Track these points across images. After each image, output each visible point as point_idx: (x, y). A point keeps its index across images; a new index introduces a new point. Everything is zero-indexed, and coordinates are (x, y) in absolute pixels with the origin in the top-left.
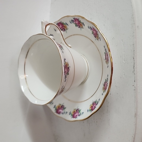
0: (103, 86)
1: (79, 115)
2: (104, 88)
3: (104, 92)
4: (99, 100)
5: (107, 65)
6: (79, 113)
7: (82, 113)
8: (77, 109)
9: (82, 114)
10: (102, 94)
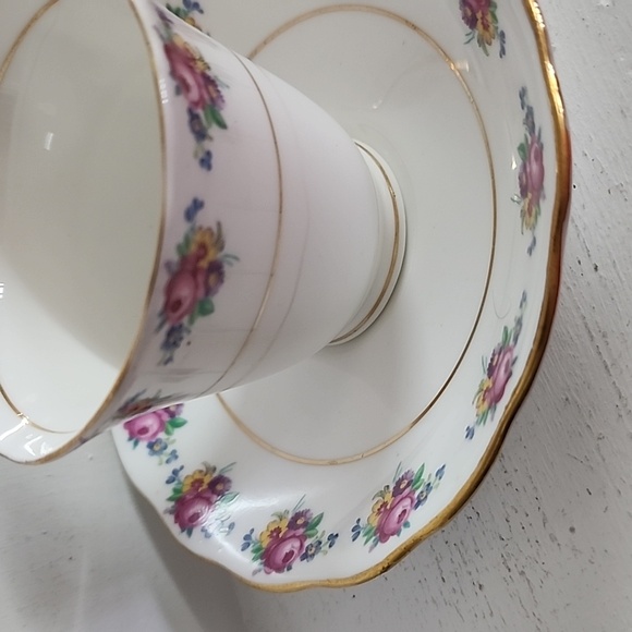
0: (486, 377)
1: (305, 557)
2: (488, 390)
3: (482, 418)
4: (440, 473)
5: (528, 233)
6: (308, 543)
7: (325, 540)
8: (298, 516)
9: (325, 547)
10: (470, 433)
